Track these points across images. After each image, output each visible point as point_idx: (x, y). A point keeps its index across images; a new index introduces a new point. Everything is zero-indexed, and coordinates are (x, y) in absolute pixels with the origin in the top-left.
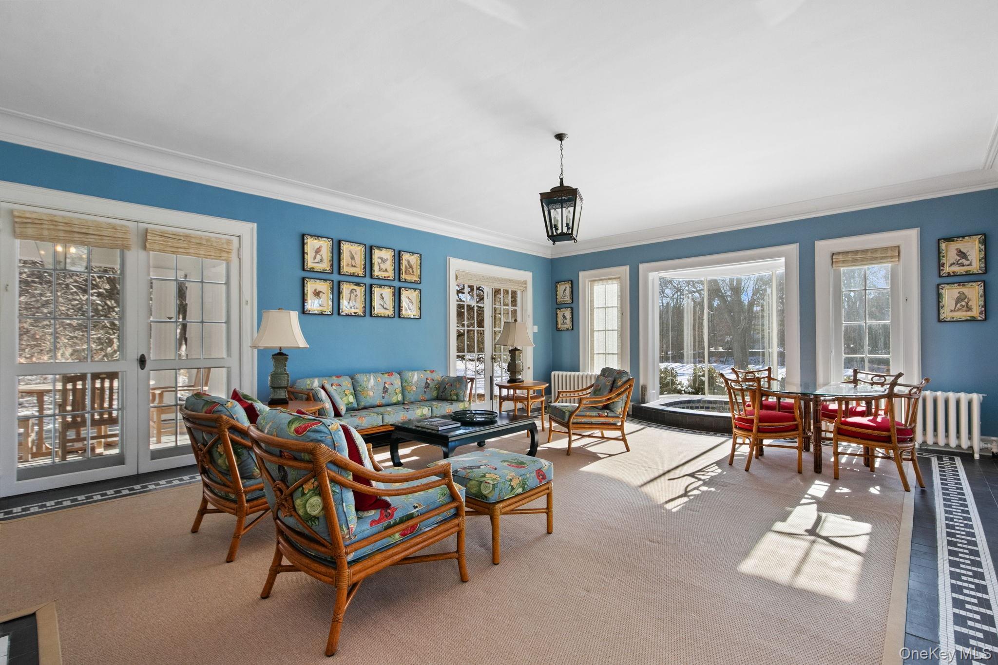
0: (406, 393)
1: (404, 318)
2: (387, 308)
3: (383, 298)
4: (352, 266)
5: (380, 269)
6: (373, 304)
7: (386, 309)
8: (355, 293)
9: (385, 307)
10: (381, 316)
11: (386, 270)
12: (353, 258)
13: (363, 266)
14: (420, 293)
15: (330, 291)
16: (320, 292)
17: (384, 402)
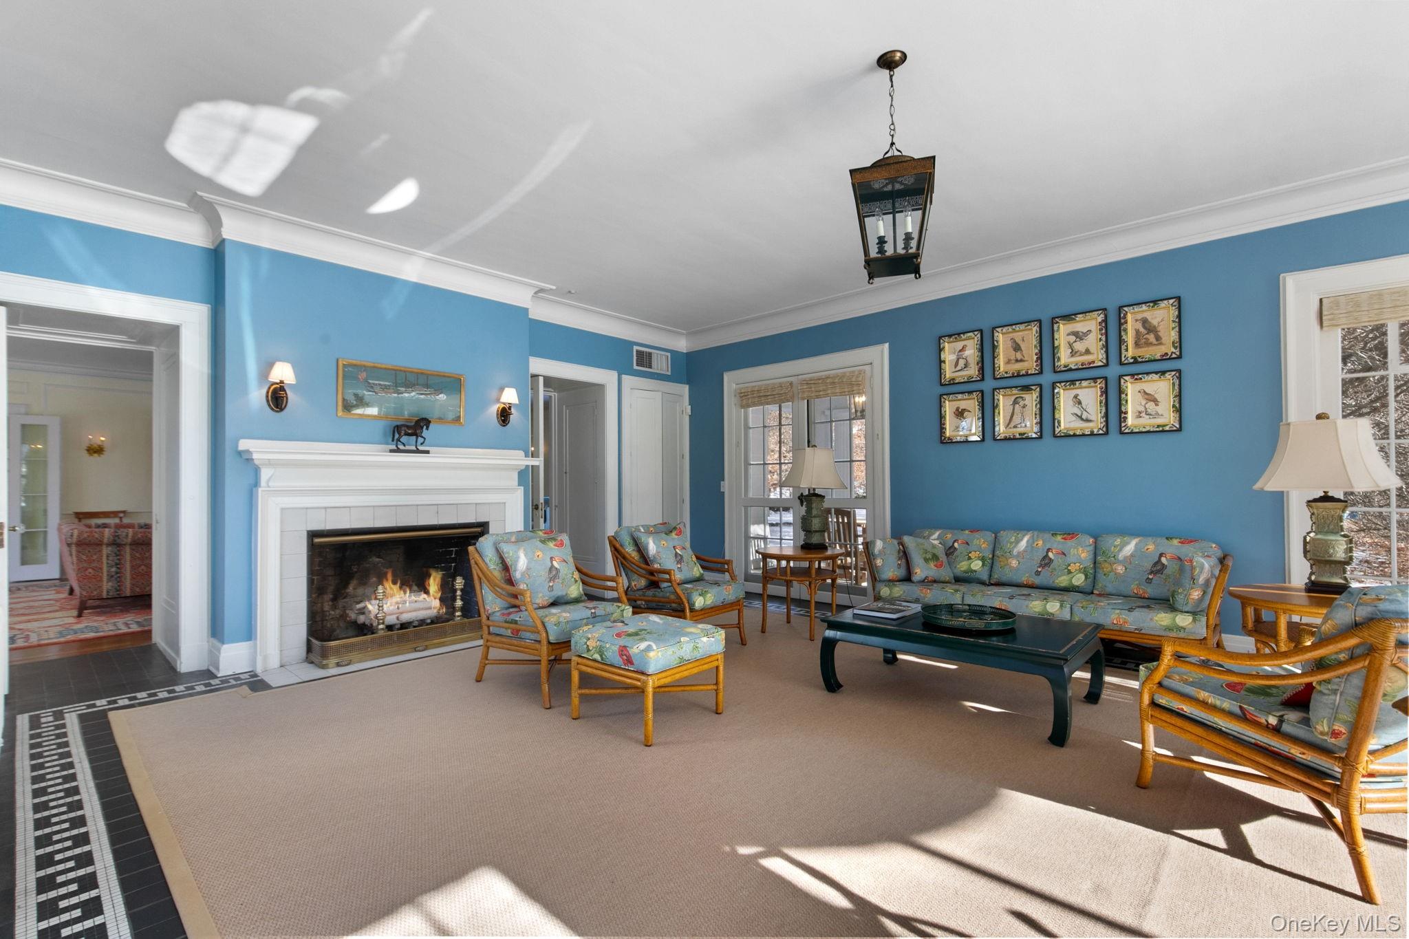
0: (1100, 576)
1: (1132, 433)
2: (1090, 417)
3: (1080, 403)
4: (1017, 361)
5: (1074, 353)
6: (1057, 416)
7: (1088, 421)
8: (1022, 403)
9: (1084, 417)
10: (1075, 435)
11: (1088, 352)
12: (1017, 348)
13: (1035, 357)
14: (1180, 378)
15: (977, 407)
16: (964, 410)
17: (1037, 581)
